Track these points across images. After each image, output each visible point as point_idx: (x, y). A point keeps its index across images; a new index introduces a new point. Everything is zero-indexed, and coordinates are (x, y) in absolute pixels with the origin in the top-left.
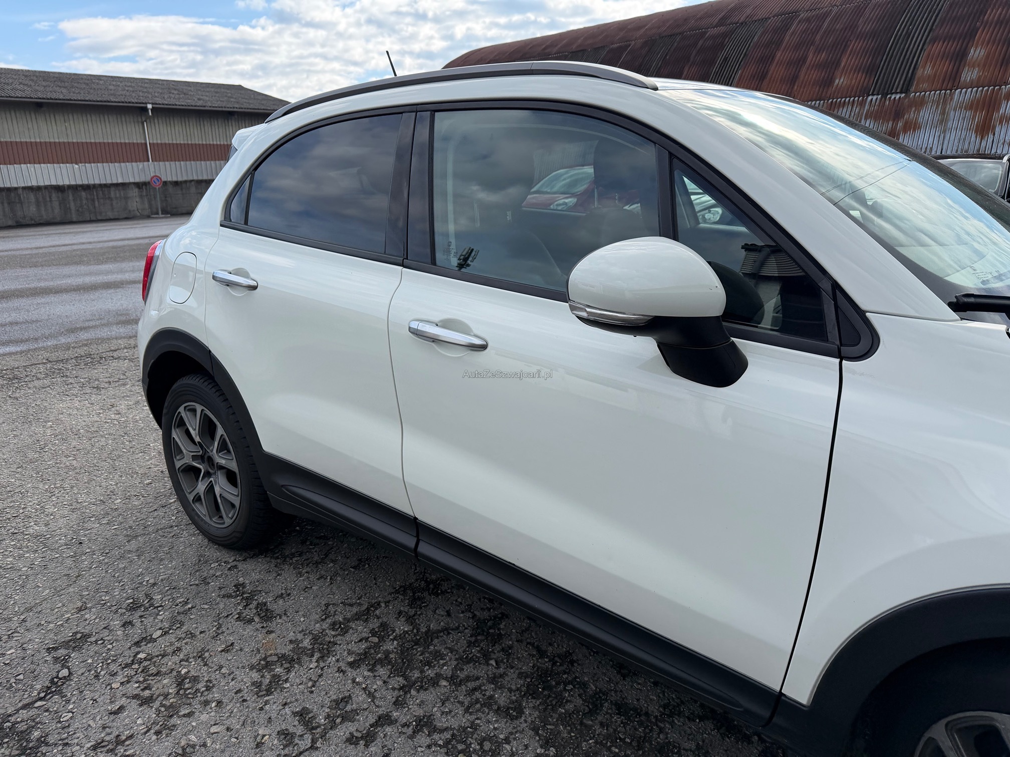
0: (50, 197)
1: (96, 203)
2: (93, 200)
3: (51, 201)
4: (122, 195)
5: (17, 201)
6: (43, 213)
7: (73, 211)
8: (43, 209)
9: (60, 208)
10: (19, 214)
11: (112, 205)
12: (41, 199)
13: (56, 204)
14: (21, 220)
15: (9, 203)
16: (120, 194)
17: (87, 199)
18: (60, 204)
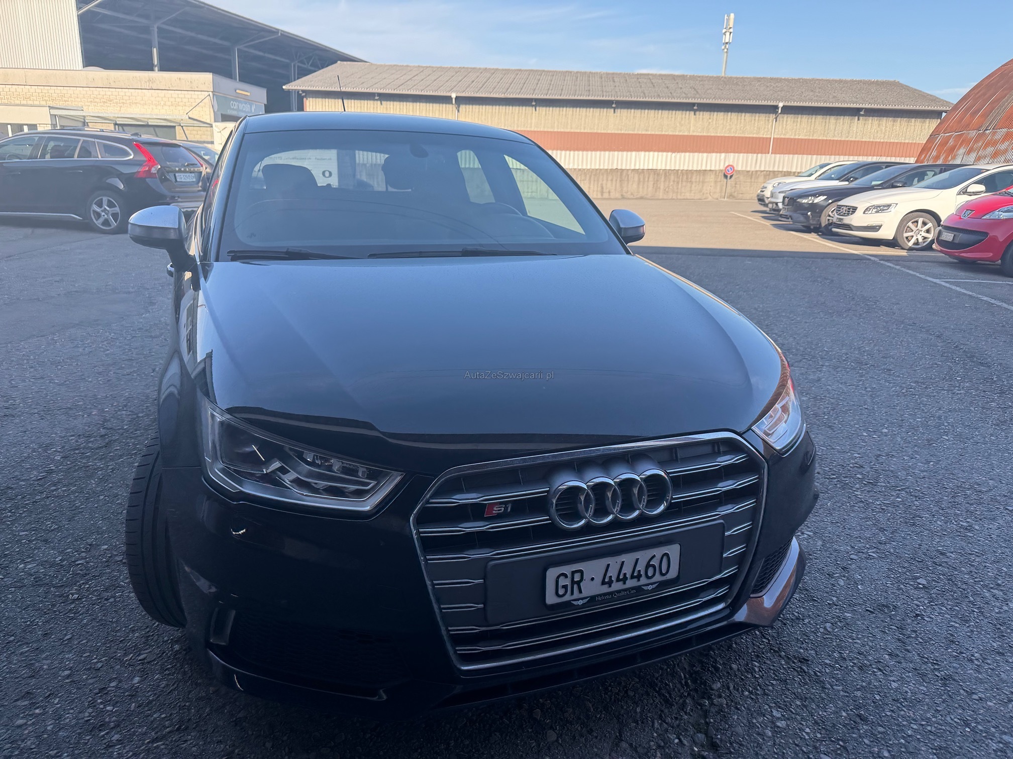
0: (648, 178)
1: (680, 183)
2: (678, 183)
3: (648, 181)
4: (701, 179)
5: (626, 179)
6: (641, 189)
7: (661, 191)
8: (641, 187)
9: (653, 187)
10: (625, 189)
11: (691, 187)
12: (642, 179)
13: (651, 184)
14: (624, 194)
15: (620, 181)
16: (700, 178)
17: (674, 181)
18: (654, 184)
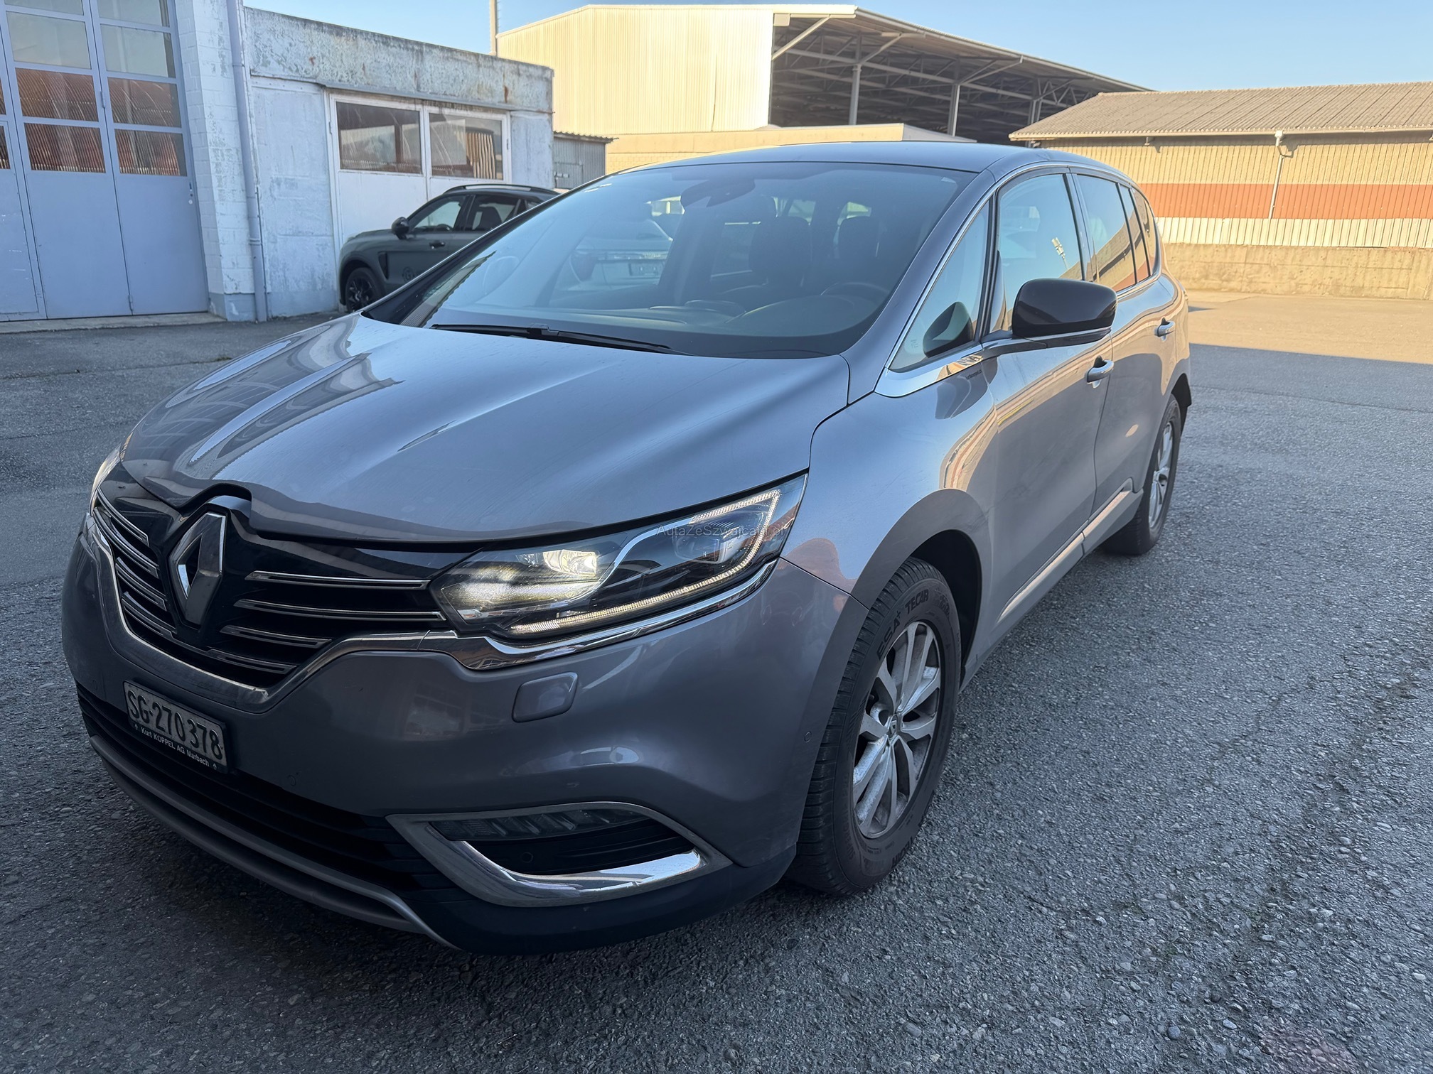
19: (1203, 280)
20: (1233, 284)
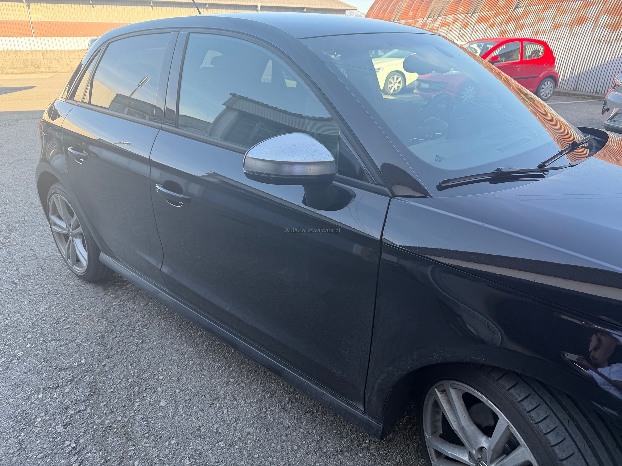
19: (26, 68)
20: (42, 69)
